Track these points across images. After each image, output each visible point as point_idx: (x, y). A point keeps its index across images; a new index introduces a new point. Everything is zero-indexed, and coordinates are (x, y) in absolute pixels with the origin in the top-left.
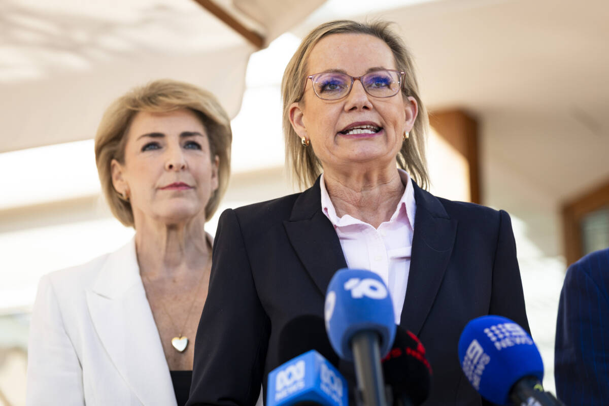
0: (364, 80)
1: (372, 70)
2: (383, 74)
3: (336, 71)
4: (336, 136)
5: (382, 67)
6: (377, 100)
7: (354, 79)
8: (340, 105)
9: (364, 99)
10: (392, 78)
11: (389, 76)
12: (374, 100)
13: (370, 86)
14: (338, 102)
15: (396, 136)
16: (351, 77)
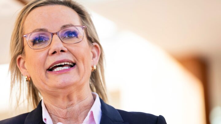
0: (60, 34)
1: (64, 27)
2: (72, 29)
3: (41, 30)
4: (46, 72)
5: (71, 24)
6: (70, 46)
7: (53, 34)
8: (46, 52)
9: (61, 46)
10: (79, 31)
11: (76, 30)
12: (68, 45)
13: (65, 38)
14: (44, 50)
15: (85, 68)
16: (51, 33)
